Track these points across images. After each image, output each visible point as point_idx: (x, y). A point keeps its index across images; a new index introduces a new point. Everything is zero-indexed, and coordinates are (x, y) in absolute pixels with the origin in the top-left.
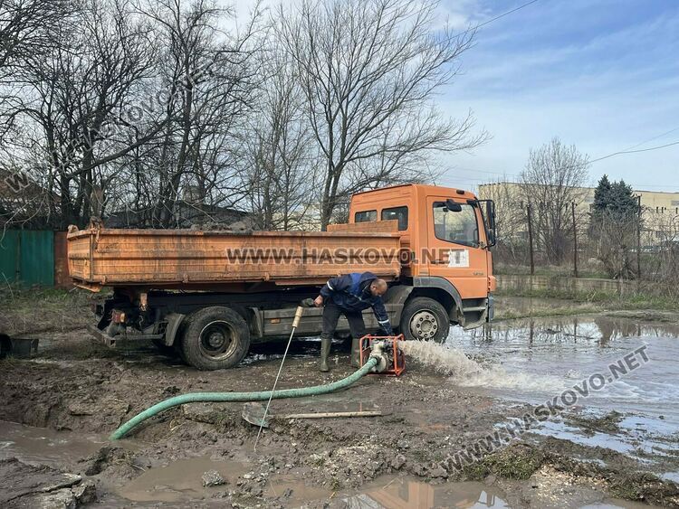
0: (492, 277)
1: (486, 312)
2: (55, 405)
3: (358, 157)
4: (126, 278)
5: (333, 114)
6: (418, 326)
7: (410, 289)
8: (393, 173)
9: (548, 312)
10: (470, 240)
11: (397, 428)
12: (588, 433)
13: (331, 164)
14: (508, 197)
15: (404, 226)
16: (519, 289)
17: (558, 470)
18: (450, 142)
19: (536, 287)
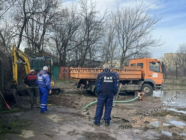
0: (163, 80)
1: (161, 88)
2: (72, 102)
3: (131, 48)
4: (85, 78)
5: (124, 37)
6: (145, 90)
7: (143, 82)
8: (140, 52)
9: (179, 89)
10: (158, 71)
11: (140, 108)
12: (179, 110)
13: (123, 50)
14: (173, 57)
15: (142, 67)
16: (173, 83)
17: (171, 115)
18: (155, 44)
19: (178, 83)
